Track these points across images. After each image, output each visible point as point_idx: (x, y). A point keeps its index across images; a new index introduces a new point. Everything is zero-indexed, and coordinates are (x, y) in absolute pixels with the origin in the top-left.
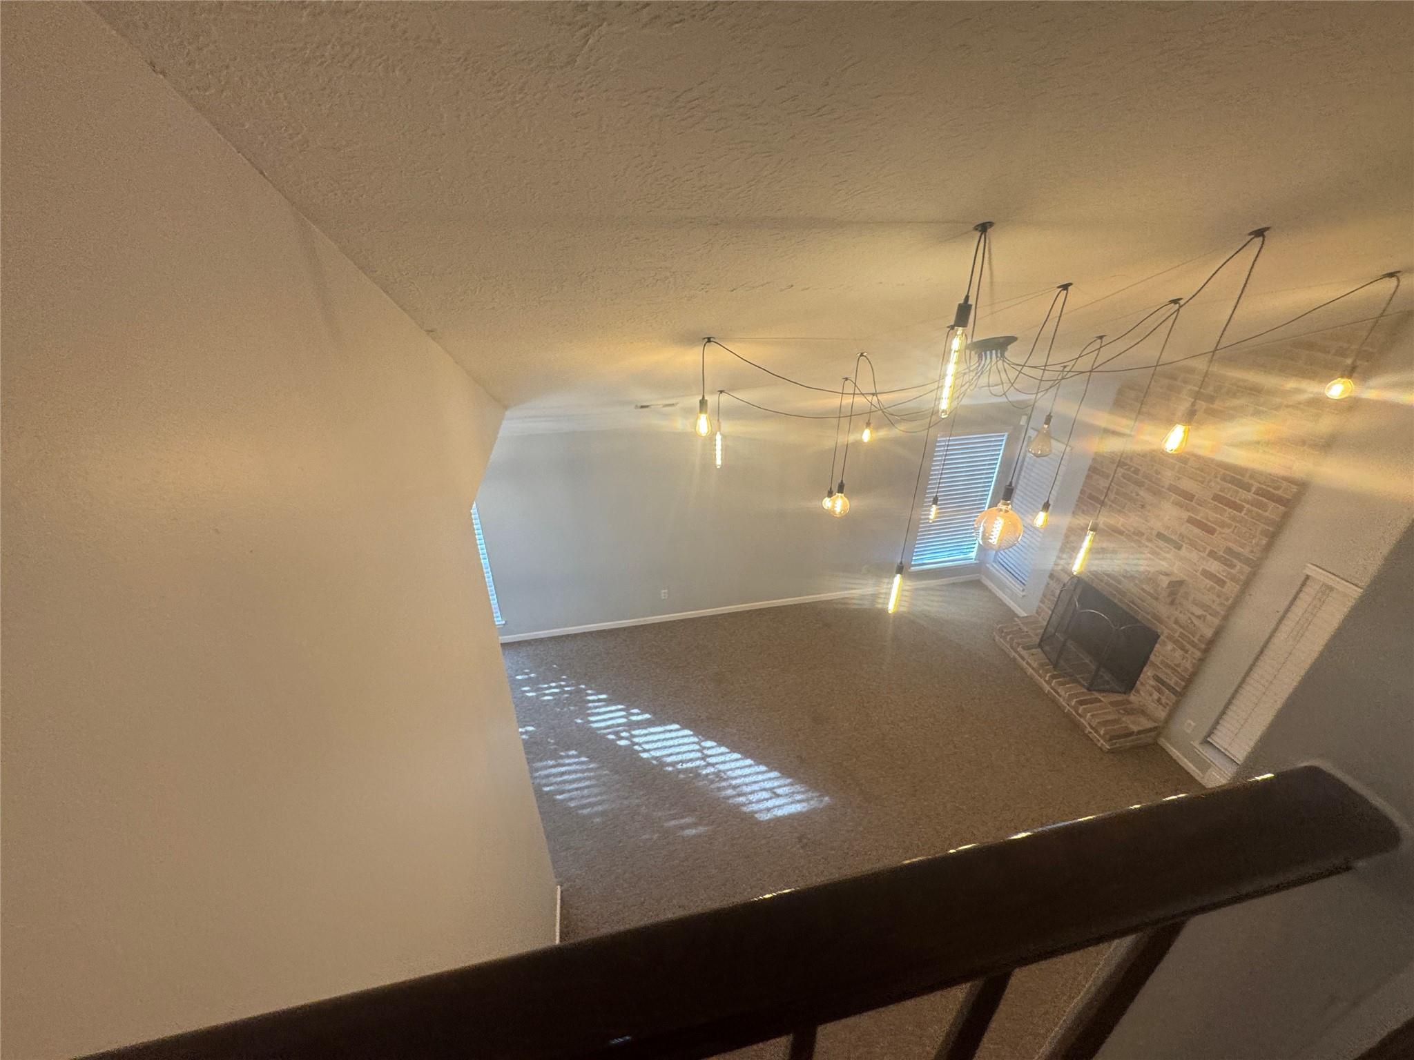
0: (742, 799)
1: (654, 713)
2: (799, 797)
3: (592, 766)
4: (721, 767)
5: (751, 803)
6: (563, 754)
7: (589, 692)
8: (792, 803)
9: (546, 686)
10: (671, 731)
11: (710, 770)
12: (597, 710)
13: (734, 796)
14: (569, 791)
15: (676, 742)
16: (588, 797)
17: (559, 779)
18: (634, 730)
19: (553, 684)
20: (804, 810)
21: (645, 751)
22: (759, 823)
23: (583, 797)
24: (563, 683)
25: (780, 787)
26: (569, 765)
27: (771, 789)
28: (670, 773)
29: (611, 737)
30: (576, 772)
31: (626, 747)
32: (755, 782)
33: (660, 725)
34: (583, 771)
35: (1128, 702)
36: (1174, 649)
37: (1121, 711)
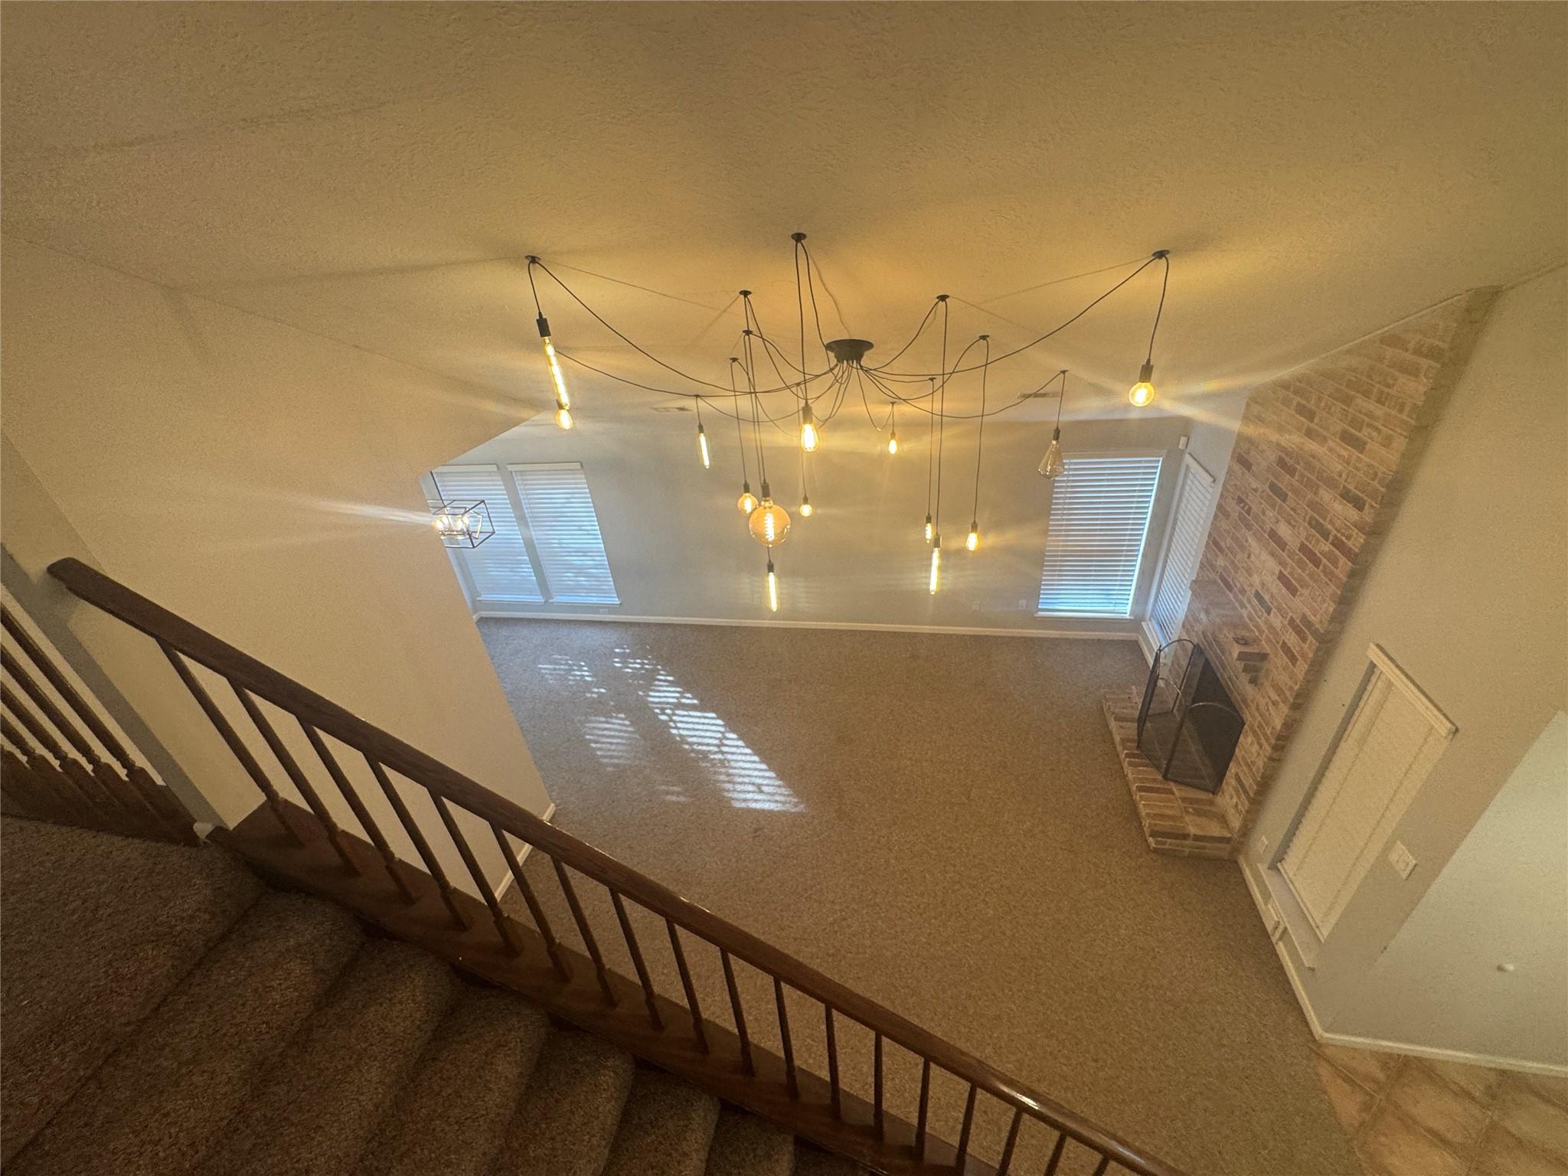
0: (729, 786)
1: (701, 700)
2: (778, 798)
3: (630, 729)
4: (729, 757)
5: (735, 791)
6: (614, 715)
7: (662, 672)
8: (769, 801)
9: (632, 661)
10: (706, 718)
11: (719, 756)
12: (660, 688)
13: (724, 782)
14: (603, 743)
15: (705, 727)
16: (614, 751)
17: (601, 732)
18: (679, 709)
19: (638, 661)
20: (776, 809)
21: (677, 728)
22: (731, 807)
23: (609, 750)
24: (646, 661)
25: (768, 785)
26: (614, 724)
27: (759, 786)
28: (686, 750)
29: (657, 711)
30: (616, 730)
31: (664, 722)
32: (749, 776)
33: (700, 711)
34: (621, 731)
35: (1211, 803)
36: (1252, 742)
37: (1191, 810)
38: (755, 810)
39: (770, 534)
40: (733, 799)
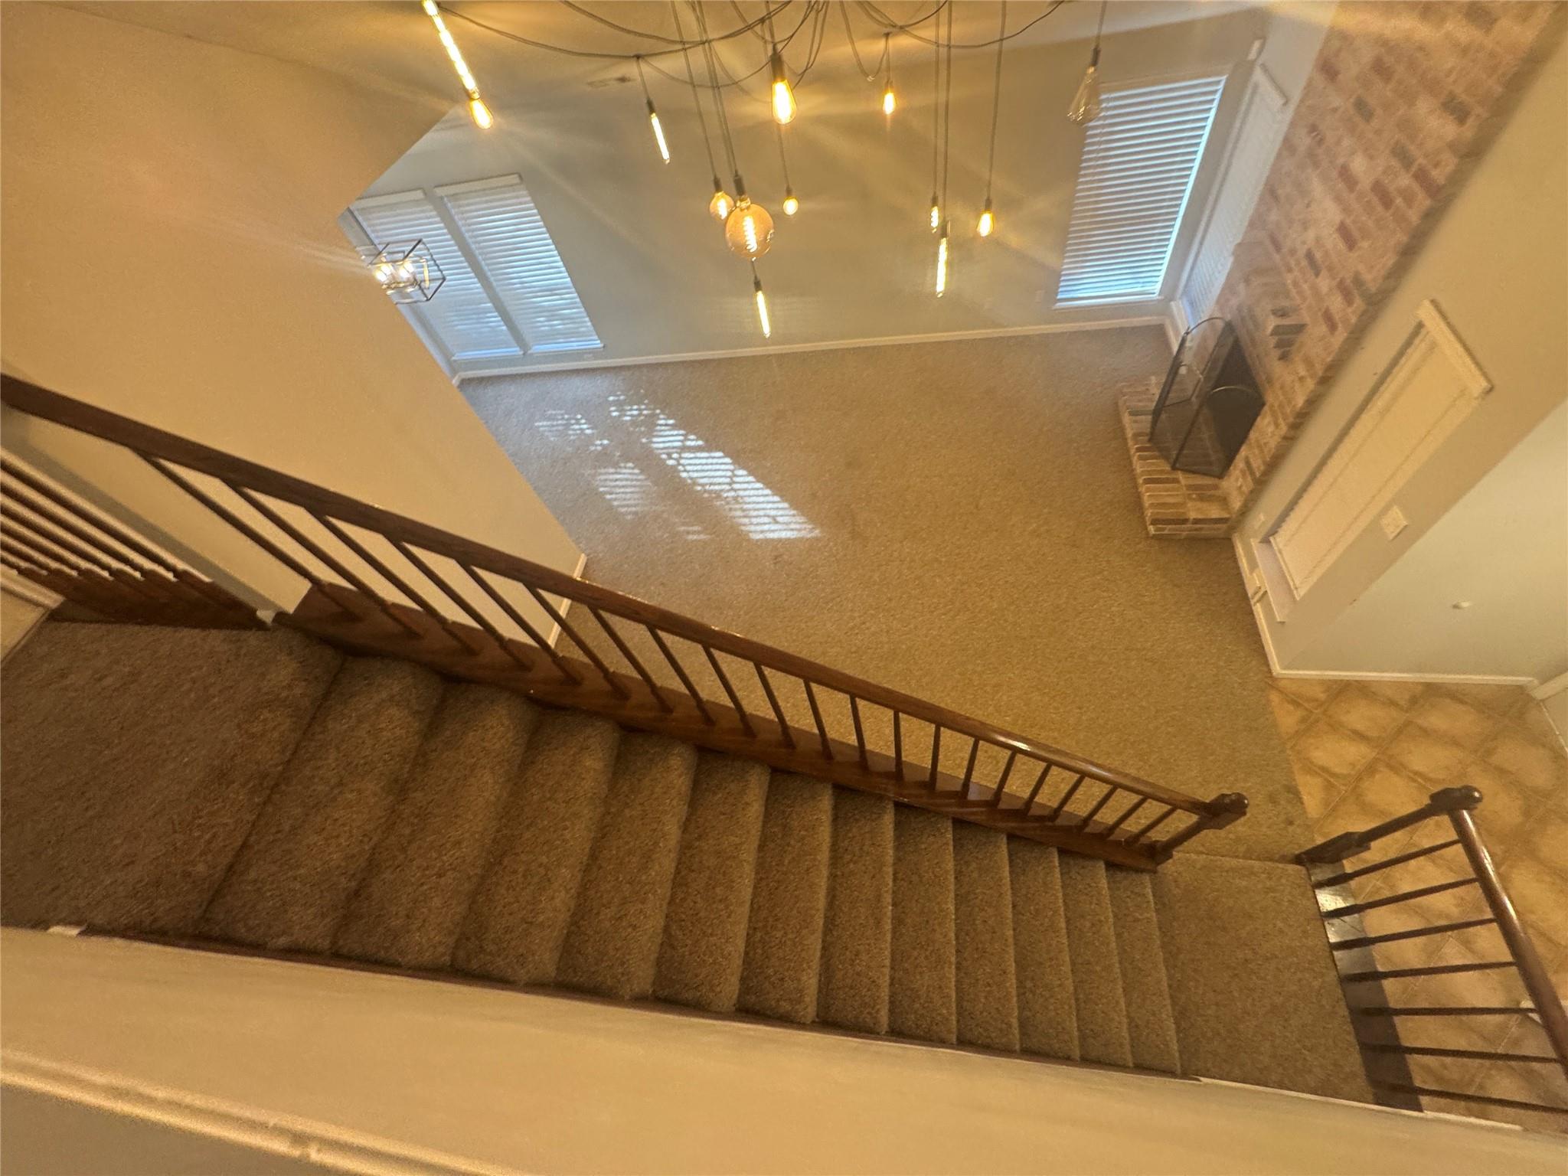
0: (746, 520)
1: (706, 441)
2: (793, 526)
3: (640, 477)
4: (741, 493)
5: (751, 524)
6: (622, 465)
7: (662, 416)
8: (785, 530)
9: (629, 408)
10: (714, 458)
11: (732, 494)
12: (662, 433)
13: (740, 517)
14: (617, 493)
15: (715, 467)
16: (629, 500)
17: (613, 484)
18: (685, 452)
19: (635, 407)
20: (792, 537)
21: (685, 471)
22: (749, 540)
23: (625, 499)
24: (643, 407)
25: (782, 516)
26: (624, 474)
27: (774, 517)
28: (698, 491)
29: (664, 456)
30: (627, 480)
31: (672, 466)
32: (763, 509)
33: (708, 451)
34: (632, 480)
35: (1216, 487)
36: (1269, 423)
37: (1194, 496)
38: (773, 540)
39: (752, 244)
40: (751, 532)
